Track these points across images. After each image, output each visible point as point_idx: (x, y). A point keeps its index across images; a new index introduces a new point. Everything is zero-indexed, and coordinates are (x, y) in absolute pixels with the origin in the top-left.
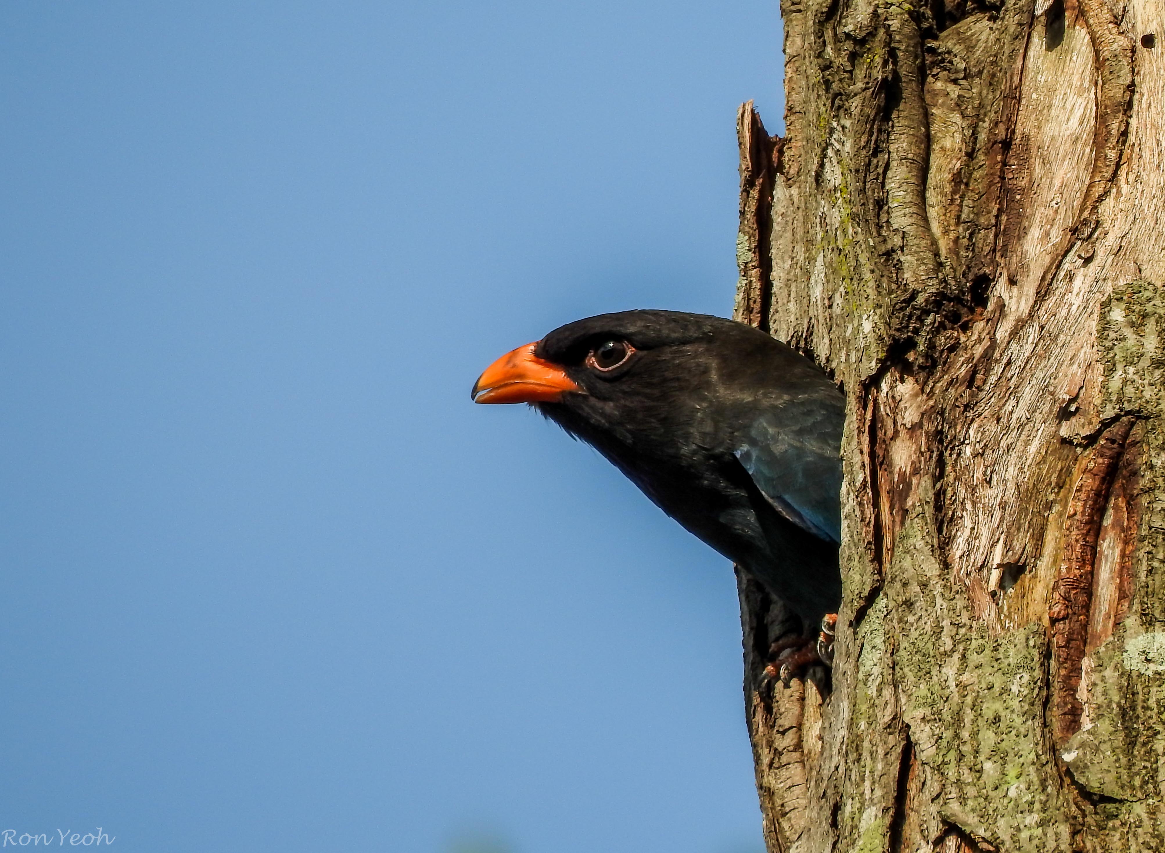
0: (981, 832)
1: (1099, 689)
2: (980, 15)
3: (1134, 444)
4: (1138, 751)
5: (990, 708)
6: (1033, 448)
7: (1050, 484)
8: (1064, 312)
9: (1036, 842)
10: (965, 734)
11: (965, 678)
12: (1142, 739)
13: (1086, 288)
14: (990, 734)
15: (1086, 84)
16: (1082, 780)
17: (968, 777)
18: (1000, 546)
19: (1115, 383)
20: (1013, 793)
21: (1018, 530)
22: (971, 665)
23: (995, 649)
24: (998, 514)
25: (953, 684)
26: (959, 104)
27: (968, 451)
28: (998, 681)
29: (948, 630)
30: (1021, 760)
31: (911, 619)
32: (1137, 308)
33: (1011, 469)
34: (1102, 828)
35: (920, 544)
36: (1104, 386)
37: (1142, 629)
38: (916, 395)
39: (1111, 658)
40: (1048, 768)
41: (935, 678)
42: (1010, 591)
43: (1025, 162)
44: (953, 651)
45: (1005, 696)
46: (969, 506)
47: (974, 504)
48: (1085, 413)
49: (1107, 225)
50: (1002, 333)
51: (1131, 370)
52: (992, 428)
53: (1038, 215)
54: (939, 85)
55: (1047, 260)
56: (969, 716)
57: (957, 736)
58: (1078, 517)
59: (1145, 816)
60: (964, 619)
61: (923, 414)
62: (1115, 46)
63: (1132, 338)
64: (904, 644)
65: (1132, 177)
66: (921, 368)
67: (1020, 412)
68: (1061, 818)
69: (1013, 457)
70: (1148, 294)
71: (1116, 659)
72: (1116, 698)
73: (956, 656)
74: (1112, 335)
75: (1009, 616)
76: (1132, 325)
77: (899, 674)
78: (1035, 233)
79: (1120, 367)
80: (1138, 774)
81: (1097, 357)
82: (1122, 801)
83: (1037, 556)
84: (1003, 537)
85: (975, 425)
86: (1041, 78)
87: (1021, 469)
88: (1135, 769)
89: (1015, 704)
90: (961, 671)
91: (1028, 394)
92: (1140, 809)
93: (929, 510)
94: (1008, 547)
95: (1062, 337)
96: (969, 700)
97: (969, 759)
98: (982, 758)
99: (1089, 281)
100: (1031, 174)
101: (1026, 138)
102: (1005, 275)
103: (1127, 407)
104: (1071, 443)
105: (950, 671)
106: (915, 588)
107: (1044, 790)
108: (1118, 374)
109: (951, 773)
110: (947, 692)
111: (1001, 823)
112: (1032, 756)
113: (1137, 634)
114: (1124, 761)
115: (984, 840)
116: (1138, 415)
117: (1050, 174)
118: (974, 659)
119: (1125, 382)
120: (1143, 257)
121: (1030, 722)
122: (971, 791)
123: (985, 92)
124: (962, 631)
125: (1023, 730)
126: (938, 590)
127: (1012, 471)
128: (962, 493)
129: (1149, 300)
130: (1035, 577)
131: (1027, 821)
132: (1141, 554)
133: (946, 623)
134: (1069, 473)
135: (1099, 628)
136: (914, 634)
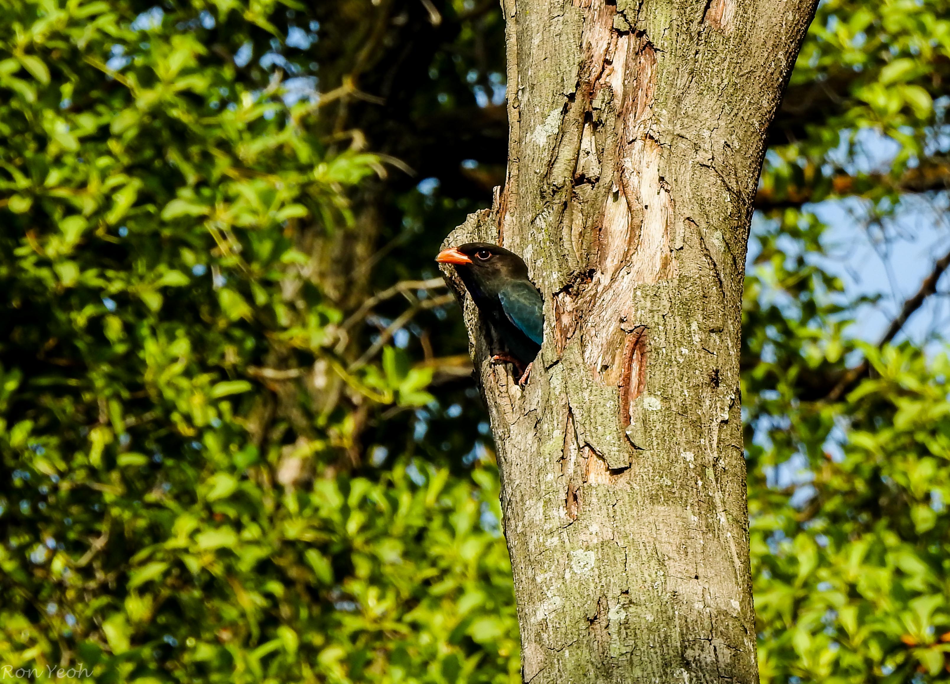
0: (598, 449)
1: (637, 412)
2: (588, 184)
3: (644, 336)
4: (647, 434)
5: (600, 410)
6: (611, 329)
7: (617, 342)
8: (621, 288)
9: (616, 456)
10: (592, 416)
11: (591, 398)
12: (648, 431)
13: (628, 282)
14: (600, 418)
15: (625, 215)
16: (633, 441)
17: (593, 430)
18: (601, 358)
19: (639, 314)
20: (608, 438)
21: (607, 354)
22: (593, 395)
23: (602, 391)
24: (600, 347)
25: (587, 400)
26: (582, 211)
27: (589, 324)
28: (602, 402)
29: (585, 381)
30: (611, 429)
31: (572, 374)
32: (644, 292)
33: (604, 334)
34: (638, 457)
35: (577, 352)
36: (635, 316)
37: (648, 396)
38: (571, 302)
39: (640, 403)
40: (621, 434)
41: (580, 395)
42: (604, 373)
43: (606, 235)
44: (587, 388)
45: (605, 407)
46: (590, 342)
47: (592, 342)
48: (629, 323)
49: (634, 263)
50: (600, 289)
51: (643, 311)
52: (598, 319)
53: (610, 254)
54: (575, 203)
55: (613, 269)
56: (593, 411)
57: (589, 416)
58: (627, 355)
59: (650, 456)
60: (591, 379)
61: (574, 309)
62: (637, 207)
63: (643, 302)
64: (570, 382)
65: (642, 250)
66: (574, 295)
67: (607, 316)
68: (625, 451)
69: (605, 330)
70: (648, 288)
71: (641, 404)
72: (641, 417)
73: (588, 390)
74: (637, 299)
75: (603, 380)
76: (643, 297)
77: (568, 391)
78: (609, 259)
79: (639, 310)
80: (647, 441)
81: (633, 305)
82: (644, 450)
83: (613, 364)
84: (602, 355)
85: (592, 317)
86: (611, 210)
87: (607, 335)
88: (647, 440)
89: (608, 410)
90: (590, 396)
91: (610, 311)
92: (648, 453)
93: (579, 342)
94: (604, 359)
95: (620, 296)
96: (593, 405)
97: (593, 424)
98: (597, 425)
99: (629, 280)
100: (608, 241)
101: (606, 228)
102: (600, 271)
103: (643, 324)
104: (624, 331)
105: (586, 394)
106: (574, 365)
107: (619, 441)
108: (639, 312)
109: (587, 427)
110: (585, 401)
111: (604, 447)
112: (615, 429)
113: (647, 397)
114: (644, 437)
115: (599, 451)
116: (646, 327)
117: (613, 241)
118: (594, 392)
119: (641, 315)
120: (645, 276)
121: (614, 418)
122: (594, 435)
123: (589, 209)
124: (590, 383)
125: (611, 420)
126: (582, 368)
127: (604, 335)
128: (588, 338)
129: (648, 290)
130: (612, 370)
131: (613, 449)
132: (647, 371)
133: (584, 379)
134: (624, 340)
135: (632, 391)
136: (573, 379)
